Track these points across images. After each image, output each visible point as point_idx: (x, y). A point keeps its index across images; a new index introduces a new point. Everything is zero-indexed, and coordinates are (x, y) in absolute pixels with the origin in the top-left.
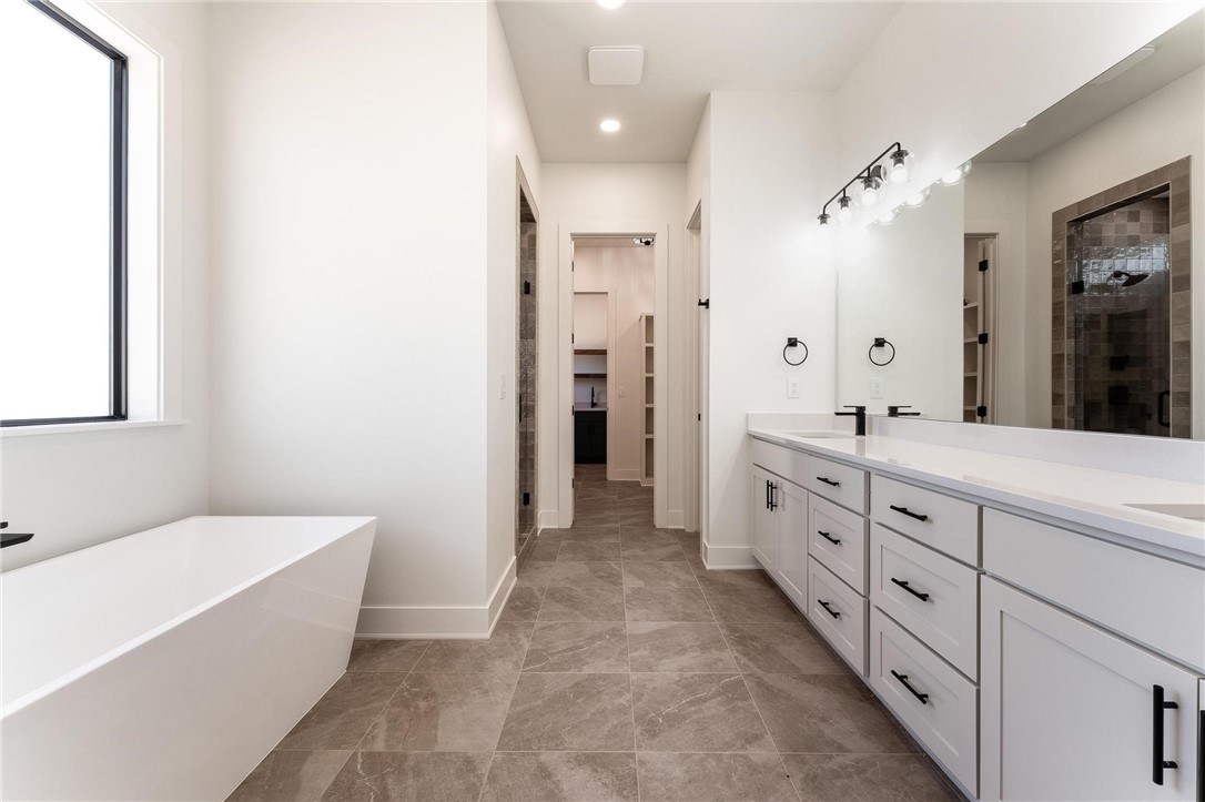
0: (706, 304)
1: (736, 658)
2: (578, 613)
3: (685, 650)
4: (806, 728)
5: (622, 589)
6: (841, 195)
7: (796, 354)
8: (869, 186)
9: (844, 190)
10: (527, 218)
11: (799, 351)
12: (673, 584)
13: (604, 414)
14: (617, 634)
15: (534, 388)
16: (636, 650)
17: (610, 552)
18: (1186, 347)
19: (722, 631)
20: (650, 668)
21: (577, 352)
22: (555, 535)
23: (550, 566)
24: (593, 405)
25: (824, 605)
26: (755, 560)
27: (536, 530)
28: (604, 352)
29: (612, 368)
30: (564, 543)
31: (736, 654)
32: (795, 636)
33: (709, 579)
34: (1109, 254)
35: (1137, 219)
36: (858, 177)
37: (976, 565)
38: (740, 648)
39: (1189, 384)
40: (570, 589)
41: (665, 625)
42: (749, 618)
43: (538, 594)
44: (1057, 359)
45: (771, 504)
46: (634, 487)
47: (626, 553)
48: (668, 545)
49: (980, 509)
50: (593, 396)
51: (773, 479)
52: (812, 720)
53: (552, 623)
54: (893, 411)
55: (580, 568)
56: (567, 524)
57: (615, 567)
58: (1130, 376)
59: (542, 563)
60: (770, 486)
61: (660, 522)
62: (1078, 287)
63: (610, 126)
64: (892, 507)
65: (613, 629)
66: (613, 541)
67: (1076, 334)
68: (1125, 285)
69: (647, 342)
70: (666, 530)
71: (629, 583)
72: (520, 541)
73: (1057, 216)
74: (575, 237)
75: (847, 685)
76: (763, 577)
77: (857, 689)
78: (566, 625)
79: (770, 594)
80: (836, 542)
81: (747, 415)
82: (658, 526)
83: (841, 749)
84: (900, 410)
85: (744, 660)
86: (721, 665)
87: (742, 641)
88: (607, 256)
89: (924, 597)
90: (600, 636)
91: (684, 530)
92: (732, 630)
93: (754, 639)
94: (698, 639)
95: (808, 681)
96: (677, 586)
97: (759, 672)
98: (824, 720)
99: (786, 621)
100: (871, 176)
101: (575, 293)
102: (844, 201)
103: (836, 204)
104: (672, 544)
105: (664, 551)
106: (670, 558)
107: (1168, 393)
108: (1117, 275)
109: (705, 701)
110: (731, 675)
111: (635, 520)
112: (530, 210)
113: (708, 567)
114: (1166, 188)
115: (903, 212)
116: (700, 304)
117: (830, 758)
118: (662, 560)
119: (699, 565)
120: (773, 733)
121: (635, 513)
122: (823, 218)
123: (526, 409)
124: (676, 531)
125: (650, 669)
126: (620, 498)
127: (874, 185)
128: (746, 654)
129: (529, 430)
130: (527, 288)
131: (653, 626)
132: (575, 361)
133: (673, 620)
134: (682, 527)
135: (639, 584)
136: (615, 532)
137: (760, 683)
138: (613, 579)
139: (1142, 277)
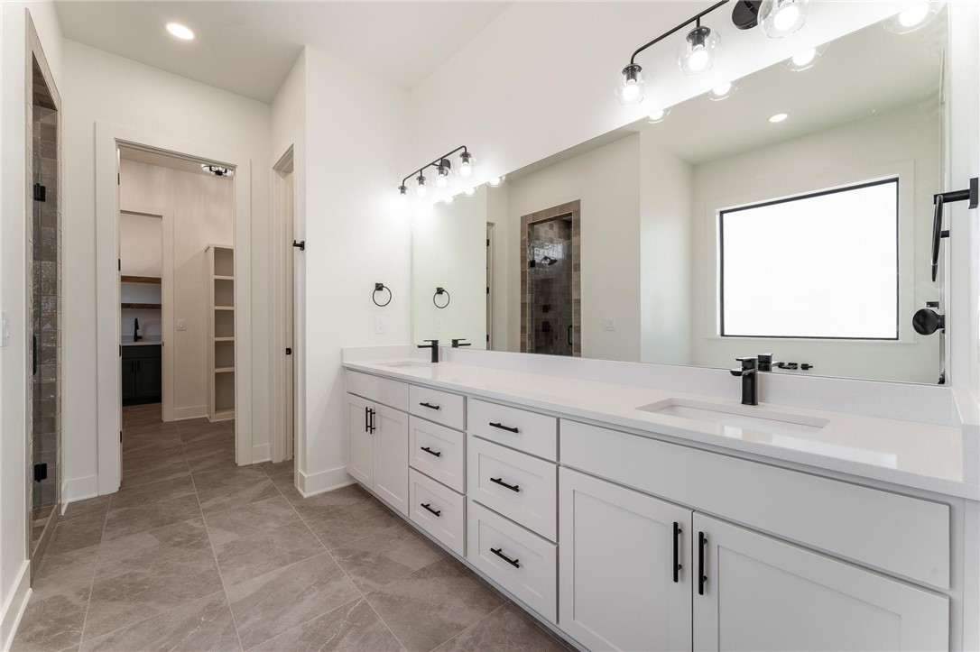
0: (302, 246)
1: (354, 581)
2: (151, 604)
3: (303, 594)
4: (429, 624)
5: (211, 551)
6: (419, 174)
7: (382, 297)
8: (442, 173)
9: (421, 170)
10: (43, 101)
11: (384, 293)
12: (272, 524)
13: (157, 349)
14: (215, 610)
15: (55, 325)
16: (245, 619)
17: (185, 509)
18: (579, 301)
19: (335, 559)
20: (267, 634)
21: (124, 279)
22: (93, 509)
23: (93, 553)
24: (137, 338)
25: (426, 507)
26: (350, 477)
27: (60, 506)
28: (157, 281)
29: (167, 298)
30: (110, 515)
31: (354, 577)
32: (399, 538)
33: (309, 507)
34: (542, 246)
35: (552, 229)
36: (433, 164)
37: (555, 460)
38: (356, 569)
39: (580, 322)
40: (131, 575)
41: (273, 575)
42: (356, 535)
43: (75, 600)
44: (523, 305)
45: (370, 427)
46: (201, 424)
47: (207, 504)
48: (257, 482)
49: (558, 420)
50: (137, 328)
51: (370, 405)
52: (432, 613)
53: (111, 634)
54: (455, 344)
55: (145, 541)
56: (113, 486)
57: (195, 525)
58: (549, 316)
59: (76, 553)
60: (370, 412)
61: (243, 457)
62: (533, 264)
63: (180, 32)
64: (491, 424)
65: (209, 606)
66: (185, 494)
67: (531, 291)
68: (549, 264)
69: (215, 274)
70: (251, 467)
71: (218, 539)
72: (34, 532)
73: (523, 219)
74: (122, 144)
75: (447, 567)
76: (358, 490)
77: (455, 568)
78: (134, 628)
79: (369, 506)
80: (438, 455)
81: (342, 349)
82: (240, 465)
83: (460, 628)
84: (460, 342)
85: (362, 580)
86: (342, 595)
87: (356, 560)
88: (161, 176)
89: (516, 489)
90: (193, 622)
91: (270, 462)
92: (344, 553)
93: (366, 554)
94: (313, 576)
95: (419, 577)
96: (276, 526)
97: (377, 587)
98: (440, 608)
99: (388, 526)
100: (444, 165)
101: (122, 211)
102: (421, 179)
103: (414, 181)
104: (260, 481)
105: (254, 491)
106: (262, 496)
107: (571, 326)
108: (546, 258)
109: (337, 644)
110: (355, 602)
111: (209, 463)
112: (47, 90)
113: (305, 495)
114: (571, 214)
115: (460, 198)
116: (295, 245)
117: (454, 641)
118: (253, 500)
119: (295, 495)
120: (406, 644)
121: (207, 455)
122: (403, 189)
123: (43, 353)
124: (263, 465)
125: (268, 636)
126: (183, 440)
127: (445, 173)
128: (362, 574)
129: (44, 380)
130: (42, 194)
131: (260, 581)
132: (123, 291)
133: (281, 565)
134: (268, 459)
135: (231, 536)
136: (187, 482)
137: (383, 598)
138: (195, 541)
139: (555, 261)
